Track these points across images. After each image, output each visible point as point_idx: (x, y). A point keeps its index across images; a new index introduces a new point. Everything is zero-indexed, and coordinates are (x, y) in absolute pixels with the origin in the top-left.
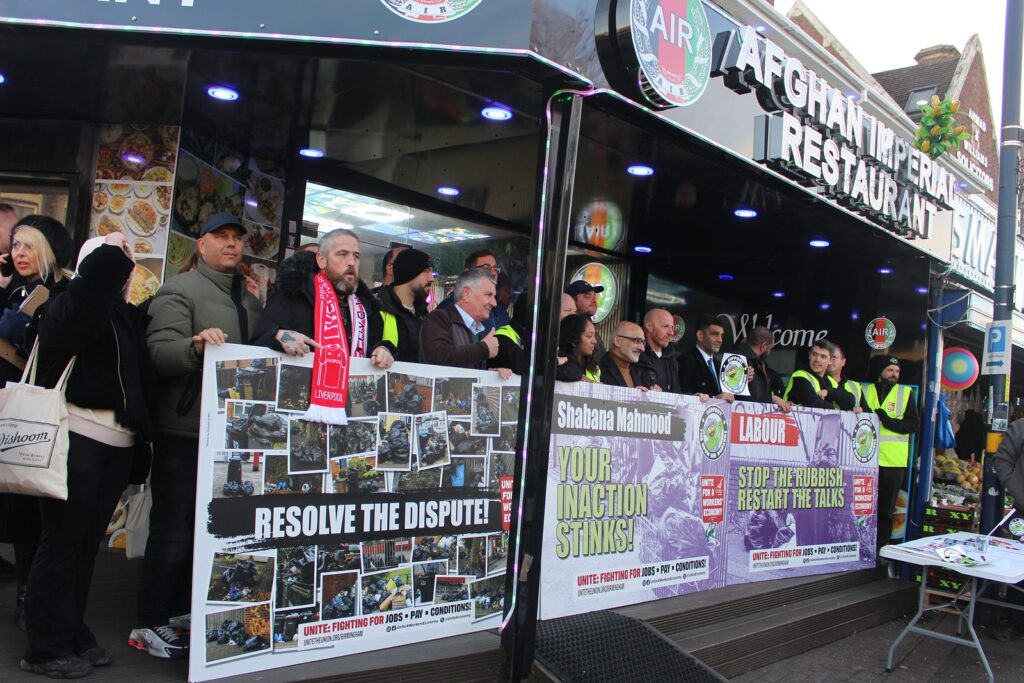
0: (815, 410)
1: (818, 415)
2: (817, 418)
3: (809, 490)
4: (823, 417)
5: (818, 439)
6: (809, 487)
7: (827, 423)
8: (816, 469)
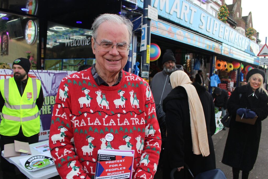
0: (49, 71)
1: (52, 73)
2: (52, 75)
3: (50, 106)
4: (55, 74)
5: (53, 84)
6: (50, 104)
7: (58, 77)
8: (53, 97)
